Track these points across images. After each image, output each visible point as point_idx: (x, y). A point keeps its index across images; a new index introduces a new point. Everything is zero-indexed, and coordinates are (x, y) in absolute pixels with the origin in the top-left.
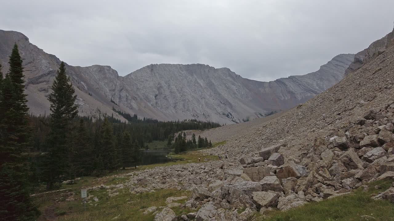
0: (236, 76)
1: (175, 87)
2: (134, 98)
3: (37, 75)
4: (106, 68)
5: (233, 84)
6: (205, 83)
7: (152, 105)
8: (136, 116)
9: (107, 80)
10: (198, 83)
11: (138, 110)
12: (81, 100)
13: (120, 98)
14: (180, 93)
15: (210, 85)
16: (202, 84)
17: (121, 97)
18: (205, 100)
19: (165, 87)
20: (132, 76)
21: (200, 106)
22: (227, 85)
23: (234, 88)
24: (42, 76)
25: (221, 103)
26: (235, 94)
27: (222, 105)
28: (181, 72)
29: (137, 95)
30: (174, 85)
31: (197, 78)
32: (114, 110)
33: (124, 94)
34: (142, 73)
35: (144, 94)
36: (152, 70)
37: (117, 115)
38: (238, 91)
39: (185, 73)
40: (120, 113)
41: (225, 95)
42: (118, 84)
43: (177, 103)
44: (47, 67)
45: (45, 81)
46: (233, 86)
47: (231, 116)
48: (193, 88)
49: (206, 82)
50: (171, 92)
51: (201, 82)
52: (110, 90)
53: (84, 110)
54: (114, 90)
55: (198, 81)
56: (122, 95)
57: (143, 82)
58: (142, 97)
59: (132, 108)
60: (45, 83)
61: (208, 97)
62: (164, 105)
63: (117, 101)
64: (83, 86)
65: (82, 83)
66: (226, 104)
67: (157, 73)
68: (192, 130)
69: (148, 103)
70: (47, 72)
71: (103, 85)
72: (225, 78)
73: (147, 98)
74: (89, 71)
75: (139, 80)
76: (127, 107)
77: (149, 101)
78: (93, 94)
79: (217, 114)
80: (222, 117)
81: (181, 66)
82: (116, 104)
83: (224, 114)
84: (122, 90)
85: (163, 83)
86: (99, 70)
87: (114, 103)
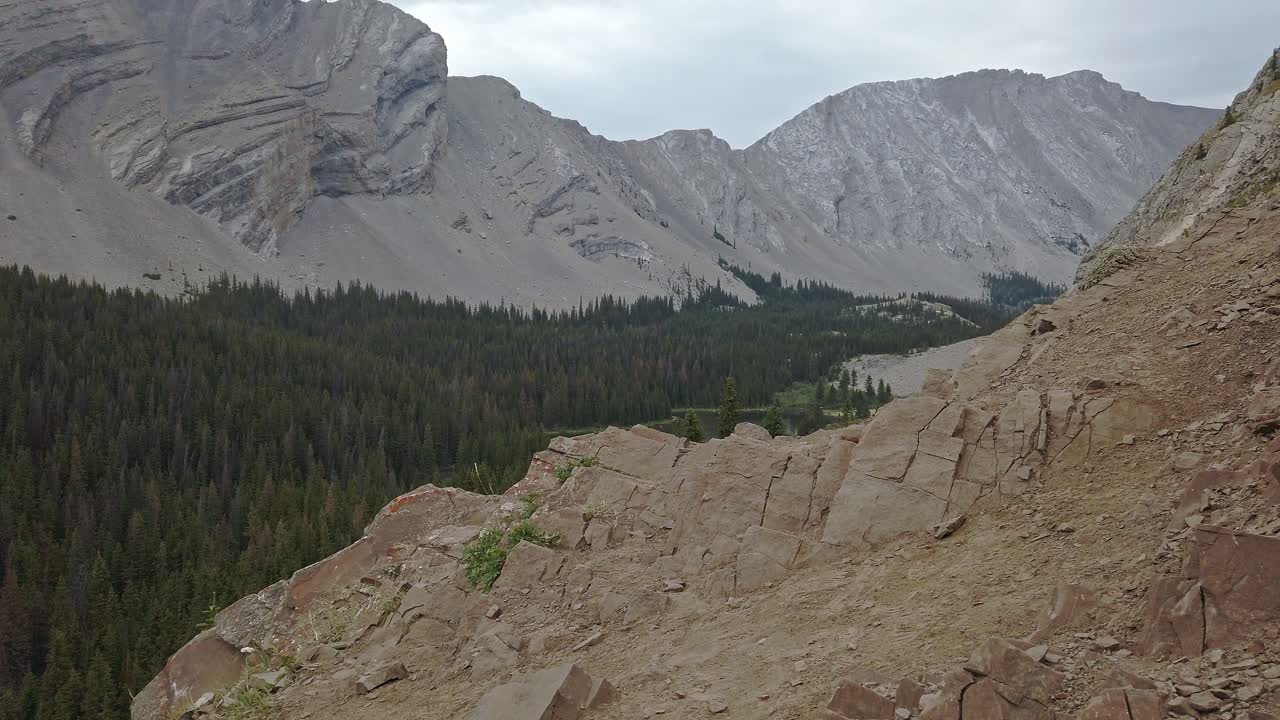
0: (1125, 95)
1: (898, 163)
2: (777, 215)
3: (550, 193)
4: (699, 135)
5: (1109, 130)
6: (1004, 136)
7: (825, 231)
8: (776, 279)
9: (703, 173)
10: (977, 138)
11: (787, 253)
12: (646, 247)
13: (737, 224)
14: (913, 183)
15: (1022, 144)
16: (991, 143)
17: (741, 219)
18: (998, 196)
19: (869, 167)
20: (771, 144)
21: (980, 219)
22: (1082, 134)
23: (1110, 143)
24: (558, 195)
25: (1053, 203)
26: (1109, 165)
27: (1054, 211)
28: (924, 105)
29: (786, 203)
30: (896, 158)
31: (976, 124)
32: (721, 262)
33: (746, 209)
34: (798, 130)
35: (806, 198)
36: (830, 114)
37: (729, 281)
38: (1122, 156)
39: (938, 110)
40: (737, 272)
41: (1072, 173)
42: (731, 182)
43: (903, 215)
44: (565, 166)
45: (566, 205)
46: (1106, 137)
47: (1082, 247)
48: (960, 159)
49: (1006, 133)
50: (885, 182)
51: (989, 137)
52: (712, 203)
53: (653, 275)
54: (721, 202)
55: (980, 131)
56: (742, 213)
57: (800, 159)
58: (799, 207)
59: (767, 249)
60: (565, 211)
61: (1009, 185)
62: (862, 228)
63: (728, 232)
64: (646, 200)
65: (644, 192)
66: (1069, 205)
67: (847, 122)
68: (881, 356)
69: (815, 225)
70: (568, 181)
71: (694, 189)
72: (1078, 108)
73: (812, 211)
74: (659, 153)
75: (790, 154)
76: (756, 246)
77: (819, 220)
78: (671, 221)
79: (1036, 244)
80: (1052, 253)
81: (925, 84)
82: (728, 244)
83: (1060, 242)
84: (741, 199)
85: (863, 156)
86: (683, 145)
87: (722, 239)
